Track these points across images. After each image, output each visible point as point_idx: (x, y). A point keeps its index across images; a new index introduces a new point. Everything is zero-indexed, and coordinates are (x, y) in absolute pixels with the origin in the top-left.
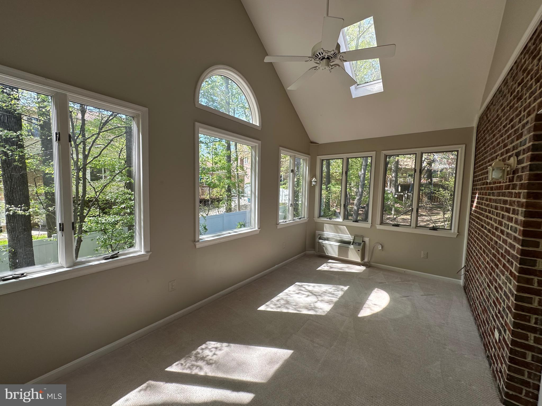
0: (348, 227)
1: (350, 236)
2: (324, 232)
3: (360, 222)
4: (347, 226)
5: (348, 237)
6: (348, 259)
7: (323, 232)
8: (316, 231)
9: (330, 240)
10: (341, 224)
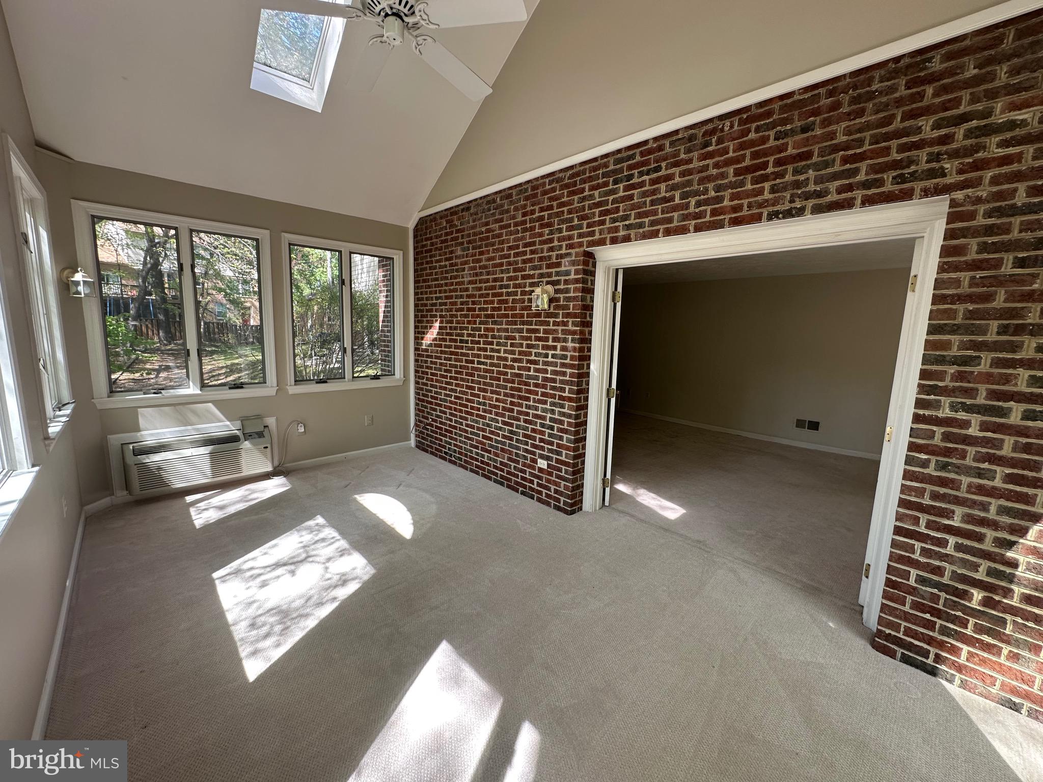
0: (217, 403)
1: (228, 423)
2: (143, 433)
3: (246, 388)
4: (215, 402)
5: (222, 426)
6: (242, 474)
7: (139, 434)
8: (108, 436)
9: (175, 446)
10: (199, 399)
